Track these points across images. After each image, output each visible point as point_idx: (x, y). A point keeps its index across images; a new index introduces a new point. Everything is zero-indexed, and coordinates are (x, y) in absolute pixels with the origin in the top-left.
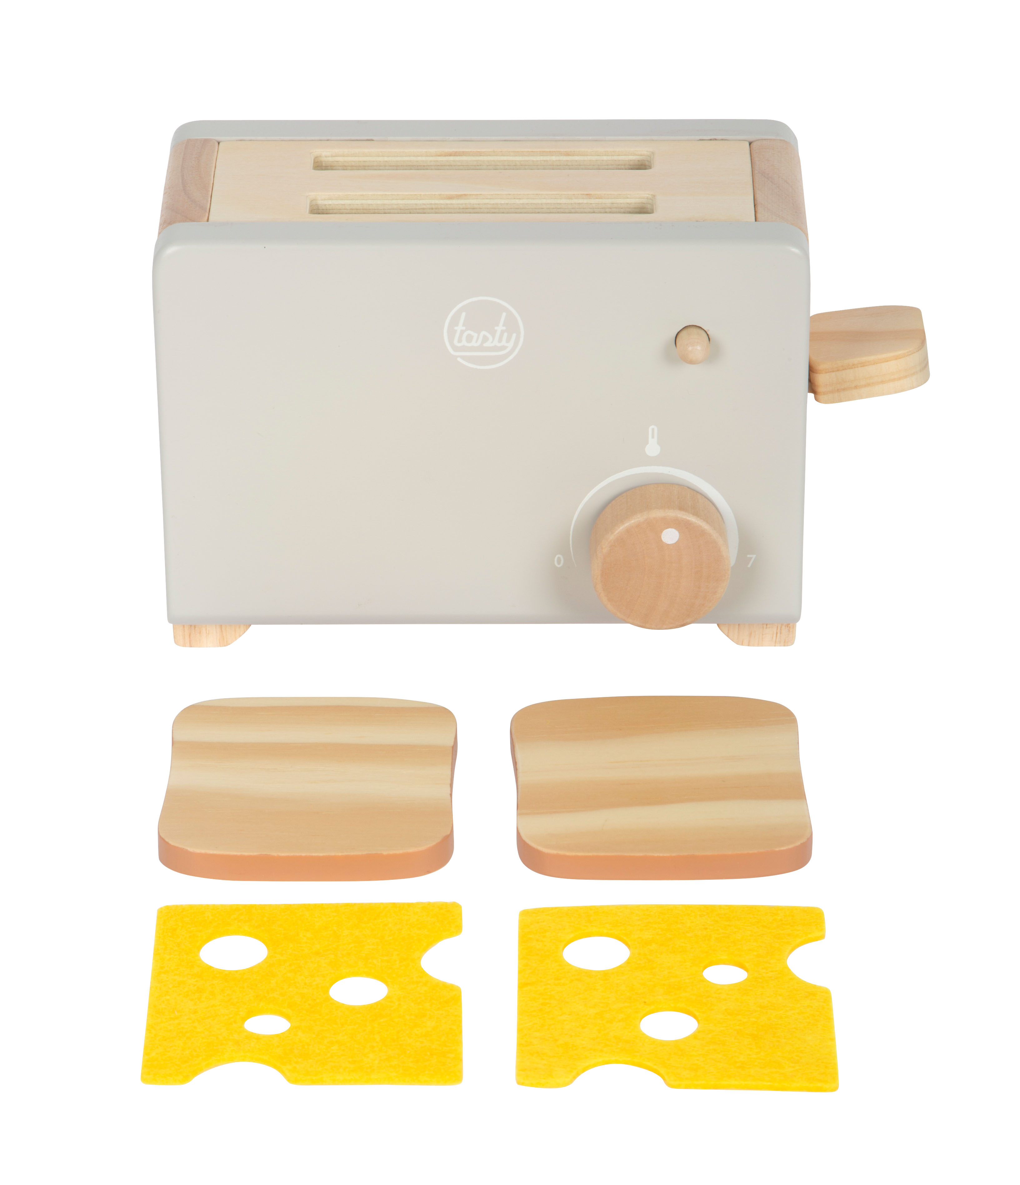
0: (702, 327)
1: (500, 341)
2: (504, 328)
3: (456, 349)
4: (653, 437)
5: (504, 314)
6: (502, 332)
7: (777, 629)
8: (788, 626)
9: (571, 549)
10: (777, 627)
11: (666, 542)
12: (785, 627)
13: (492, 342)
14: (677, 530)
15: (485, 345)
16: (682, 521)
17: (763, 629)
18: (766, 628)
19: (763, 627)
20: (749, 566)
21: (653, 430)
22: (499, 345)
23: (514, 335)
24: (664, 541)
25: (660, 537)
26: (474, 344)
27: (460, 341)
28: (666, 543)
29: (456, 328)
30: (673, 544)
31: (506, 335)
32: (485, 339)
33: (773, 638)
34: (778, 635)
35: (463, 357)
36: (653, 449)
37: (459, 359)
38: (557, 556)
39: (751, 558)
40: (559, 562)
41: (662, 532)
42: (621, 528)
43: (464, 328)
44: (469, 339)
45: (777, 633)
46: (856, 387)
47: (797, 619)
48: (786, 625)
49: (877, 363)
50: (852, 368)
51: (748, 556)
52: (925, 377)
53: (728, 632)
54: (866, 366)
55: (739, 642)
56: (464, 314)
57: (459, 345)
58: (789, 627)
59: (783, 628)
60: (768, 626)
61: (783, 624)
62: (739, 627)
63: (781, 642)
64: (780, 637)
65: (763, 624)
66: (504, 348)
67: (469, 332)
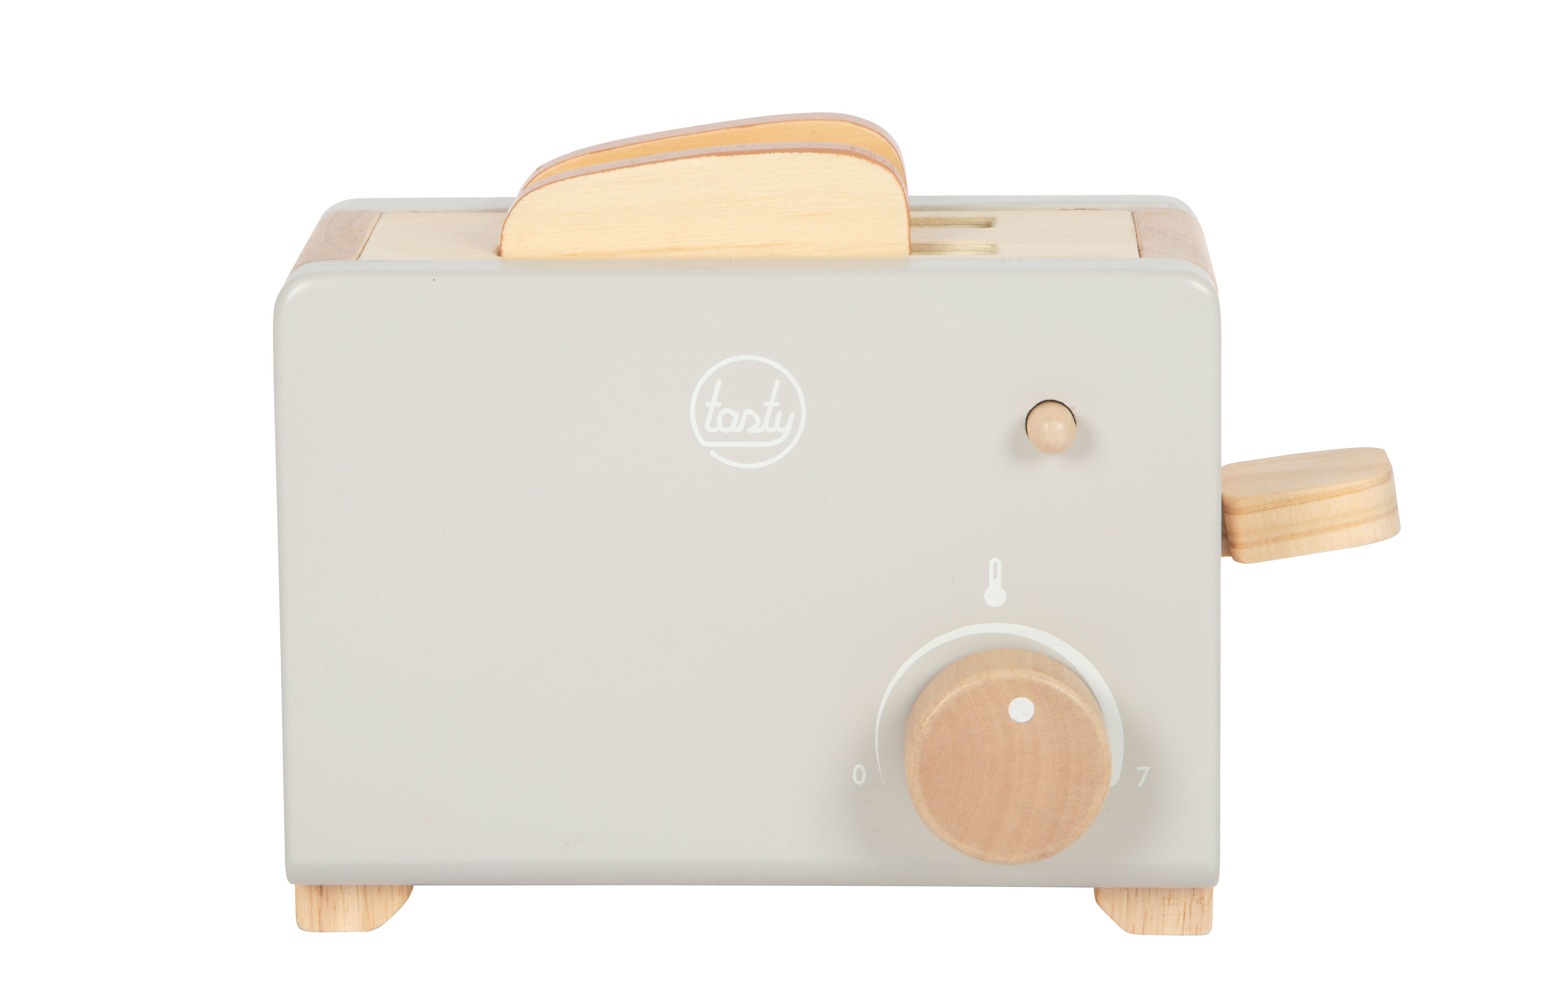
0: (1065, 403)
1: (771, 424)
2: (777, 404)
3: (708, 437)
4: (995, 577)
5: (777, 383)
6: (775, 410)
7: (1185, 907)
8: (1200, 903)
9: (877, 755)
10: (1185, 904)
11: (1016, 720)
12: (1197, 903)
13: (760, 427)
14: (1032, 700)
15: (751, 430)
16: (1040, 685)
17: (1164, 906)
18: (1169, 905)
19: (1164, 904)
20: (1140, 784)
21: (995, 564)
22: (771, 430)
23: (792, 415)
24: (1013, 718)
25: (1007, 710)
26: (733, 429)
28: (1016, 722)
29: (707, 404)
30: (1025, 722)
31: (780, 414)
32: (750, 421)
33: (1178, 921)
34: (1187, 915)
35: (718, 450)
36: (995, 596)
37: (713, 453)
38: (857, 767)
39: (1143, 772)
40: (859, 778)
41: (1009, 703)
42: (948, 696)
43: (719, 404)
44: (727, 421)
45: (1185, 913)
46: (1293, 536)
47: (1214, 879)
48: (1198, 901)
49: (1322, 499)
50: (1286, 506)
51: (1139, 768)
52: (1395, 529)
53: (1112, 912)
54: (1307, 502)
55: (1131, 929)
56: (719, 383)
57: (712, 430)
58: (1202, 904)
59: (1194, 904)
60: (1172, 902)
61: (1194, 895)
62: (1128, 899)
63: (1190, 930)
64: (1190, 919)
65: (1163, 898)
66: (777, 435)
67: (727, 410)
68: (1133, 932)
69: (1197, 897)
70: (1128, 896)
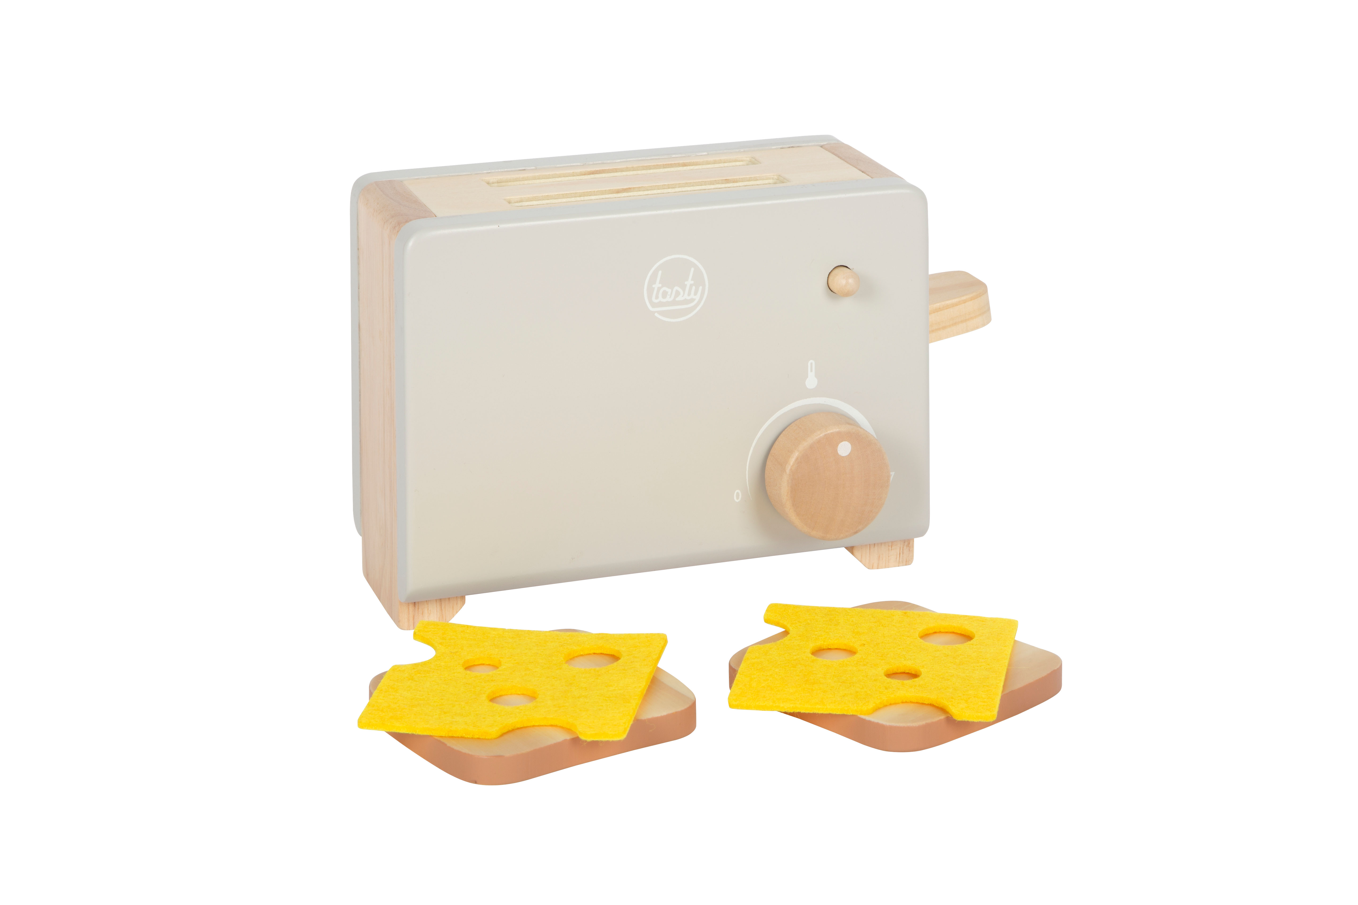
0: (848, 267)
1: (689, 294)
2: (692, 282)
3: (654, 305)
4: (811, 371)
5: (692, 269)
6: (691, 286)
7: (900, 550)
8: (908, 546)
9: (747, 483)
10: (900, 548)
11: (842, 455)
13: (683, 296)
14: (848, 442)
15: (677, 299)
16: (846, 432)
17: (889, 552)
18: (892, 550)
19: (889, 550)
21: (811, 364)
22: (689, 298)
23: (701, 288)
24: (840, 454)
25: (837, 450)
26: (668, 299)
29: (654, 286)
30: (847, 456)
31: (694, 288)
32: (678, 294)
33: (896, 559)
34: (901, 555)
35: (659, 312)
36: (811, 382)
37: (656, 315)
38: (736, 490)
40: (737, 496)
41: (838, 446)
43: (660, 285)
44: (665, 294)
45: (900, 553)
47: (926, 529)
53: (860, 558)
55: (869, 566)
56: (660, 272)
57: (656, 301)
58: (908, 549)
59: (905, 547)
63: (903, 563)
64: (903, 557)
65: (888, 546)
66: (692, 300)
67: (664, 288)
68: (872, 568)
69: (906, 543)
70: (869, 549)
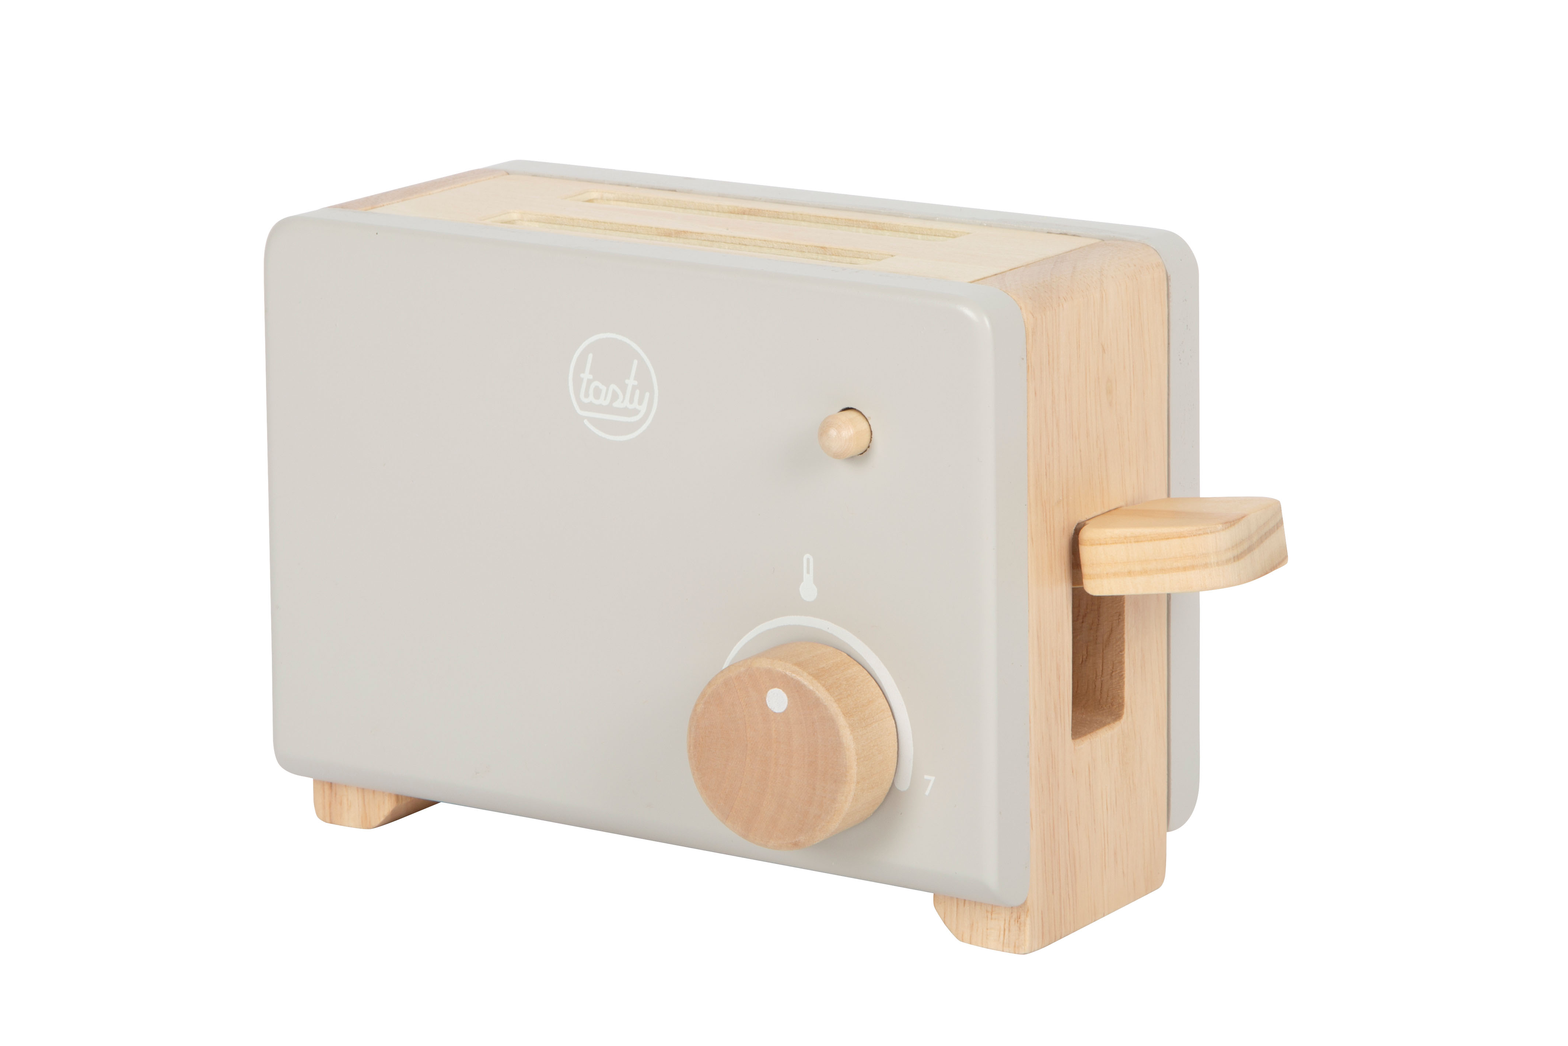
0: (865, 413)
1: (631, 401)
2: (636, 383)
3: (584, 406)
4: (808, 572)
5: (636, 362)
6: (634, 388)
7: (1005, 924)
10: (1005, 920)
11: (773, 710)
12: (1015, 921)
14: (785, 694)
15: (616, 405)
17: (987, 921)
18: (992, 919)
19: (987, 919)
20: (927, 793)
21: (808, 560)
22: (631, 407)
23: (647, 395)
24: (770, 707)
25: (765, 698)
26: (603, 401)
27: (587, 395)
29: (582, 375)
30: (781, 713)
31: (638, 392)
32: (615, 397)
33: (999, 936)
34: (1007, 932)
35: (590, 420)
36: (808, 590)
37: (586, 422)
39: (928, 780)
41: (767, 692)
43: (591, 377)
44: (597, 393)
45: (1004, 931)
48: (1016, 919)
51: (926, 777)
53: (944, 917)
55: (960, 937)
56: (591, 356)
57: (586, 401)
58: (1019, 923)
59: (1013, 921)
60: (994, 916)
61: (1012, 913)
62: (957, 907)
63: (1009, 947)
64: (1009, 937)
65: (987, 911)
66: (635, 412)
67: (597, 383)
68: (962, 941)
70: (957, 904)
